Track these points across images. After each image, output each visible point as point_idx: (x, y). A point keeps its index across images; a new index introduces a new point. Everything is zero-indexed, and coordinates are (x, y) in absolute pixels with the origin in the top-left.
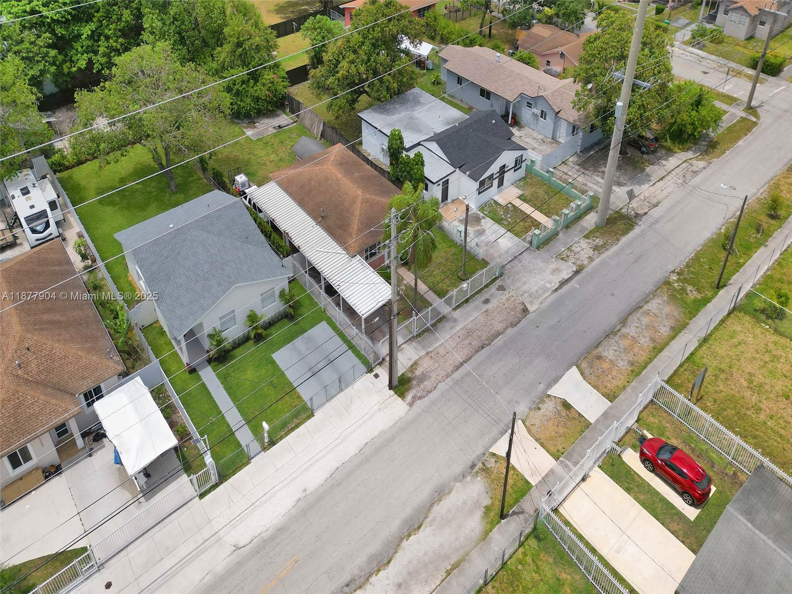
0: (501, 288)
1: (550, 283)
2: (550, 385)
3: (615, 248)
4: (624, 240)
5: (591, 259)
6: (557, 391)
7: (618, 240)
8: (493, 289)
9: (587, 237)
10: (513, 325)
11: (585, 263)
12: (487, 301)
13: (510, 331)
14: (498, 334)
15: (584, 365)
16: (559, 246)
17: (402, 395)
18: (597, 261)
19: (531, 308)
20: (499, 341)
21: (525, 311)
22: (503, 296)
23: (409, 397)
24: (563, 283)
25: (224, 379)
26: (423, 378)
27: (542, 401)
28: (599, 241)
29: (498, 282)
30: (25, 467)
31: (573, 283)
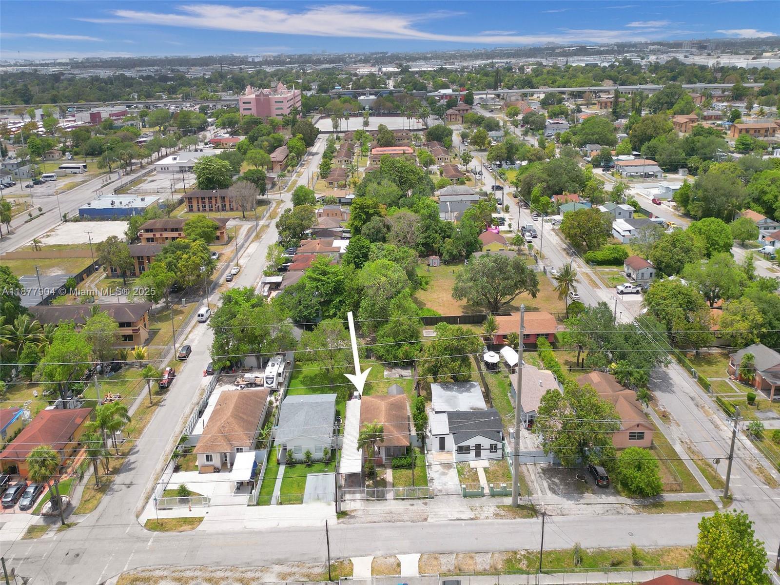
0: (426, 504)
1: (451, 515)
2: (400, 553)
3: (509, 521)
4: (519, 520)
5: (487, 518)
6: (402, 558)
7: (515, 518)
8: (422, 501)
9: (498, 507)
10: (413, 521)
11: (482, 517)
12: (413, 505)
13: (409, 523)
14: (403, 521)
15: (425, 556)
16: (477, 502)
17: (338, 518)
18: (489, 521)
19: (429, 520)
20: (399, 524)
21: (426, 519)
22: (423, 507)
23: (341, 520)
24: (458, 519)
25: (285, 473)
26: (353, 517)
27: (390, 556)
28: (502, 513)
29: (427, 500)
30: (210, 463)
31: (463, 523)
